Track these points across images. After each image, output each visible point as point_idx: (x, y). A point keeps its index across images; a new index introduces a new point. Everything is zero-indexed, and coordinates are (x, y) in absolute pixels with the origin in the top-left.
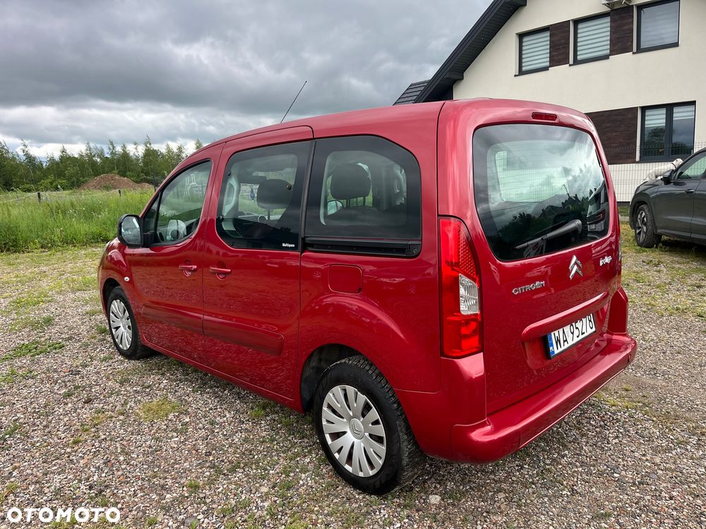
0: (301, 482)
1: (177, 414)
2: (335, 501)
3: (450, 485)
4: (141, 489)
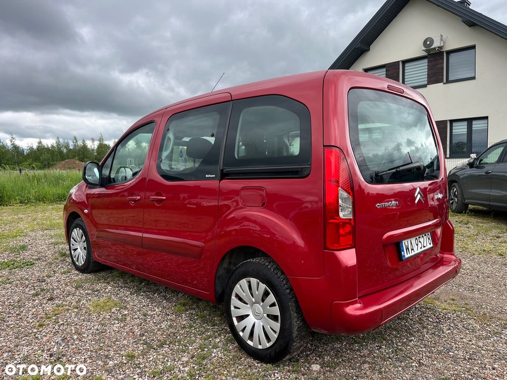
0: (213, 355)
1: (118, 309)
2: (240, 367)
3: (327, 358)
4: (90, 358)
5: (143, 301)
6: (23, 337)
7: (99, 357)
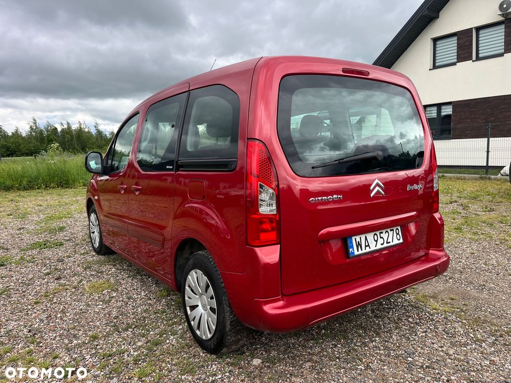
0: (168, 341)
1: (110, 291)
2: (185, 356)
3: (274, 353)
4: (60, 336)
5: (136, 284)
6: (16, 313)
7: (67, 337)
